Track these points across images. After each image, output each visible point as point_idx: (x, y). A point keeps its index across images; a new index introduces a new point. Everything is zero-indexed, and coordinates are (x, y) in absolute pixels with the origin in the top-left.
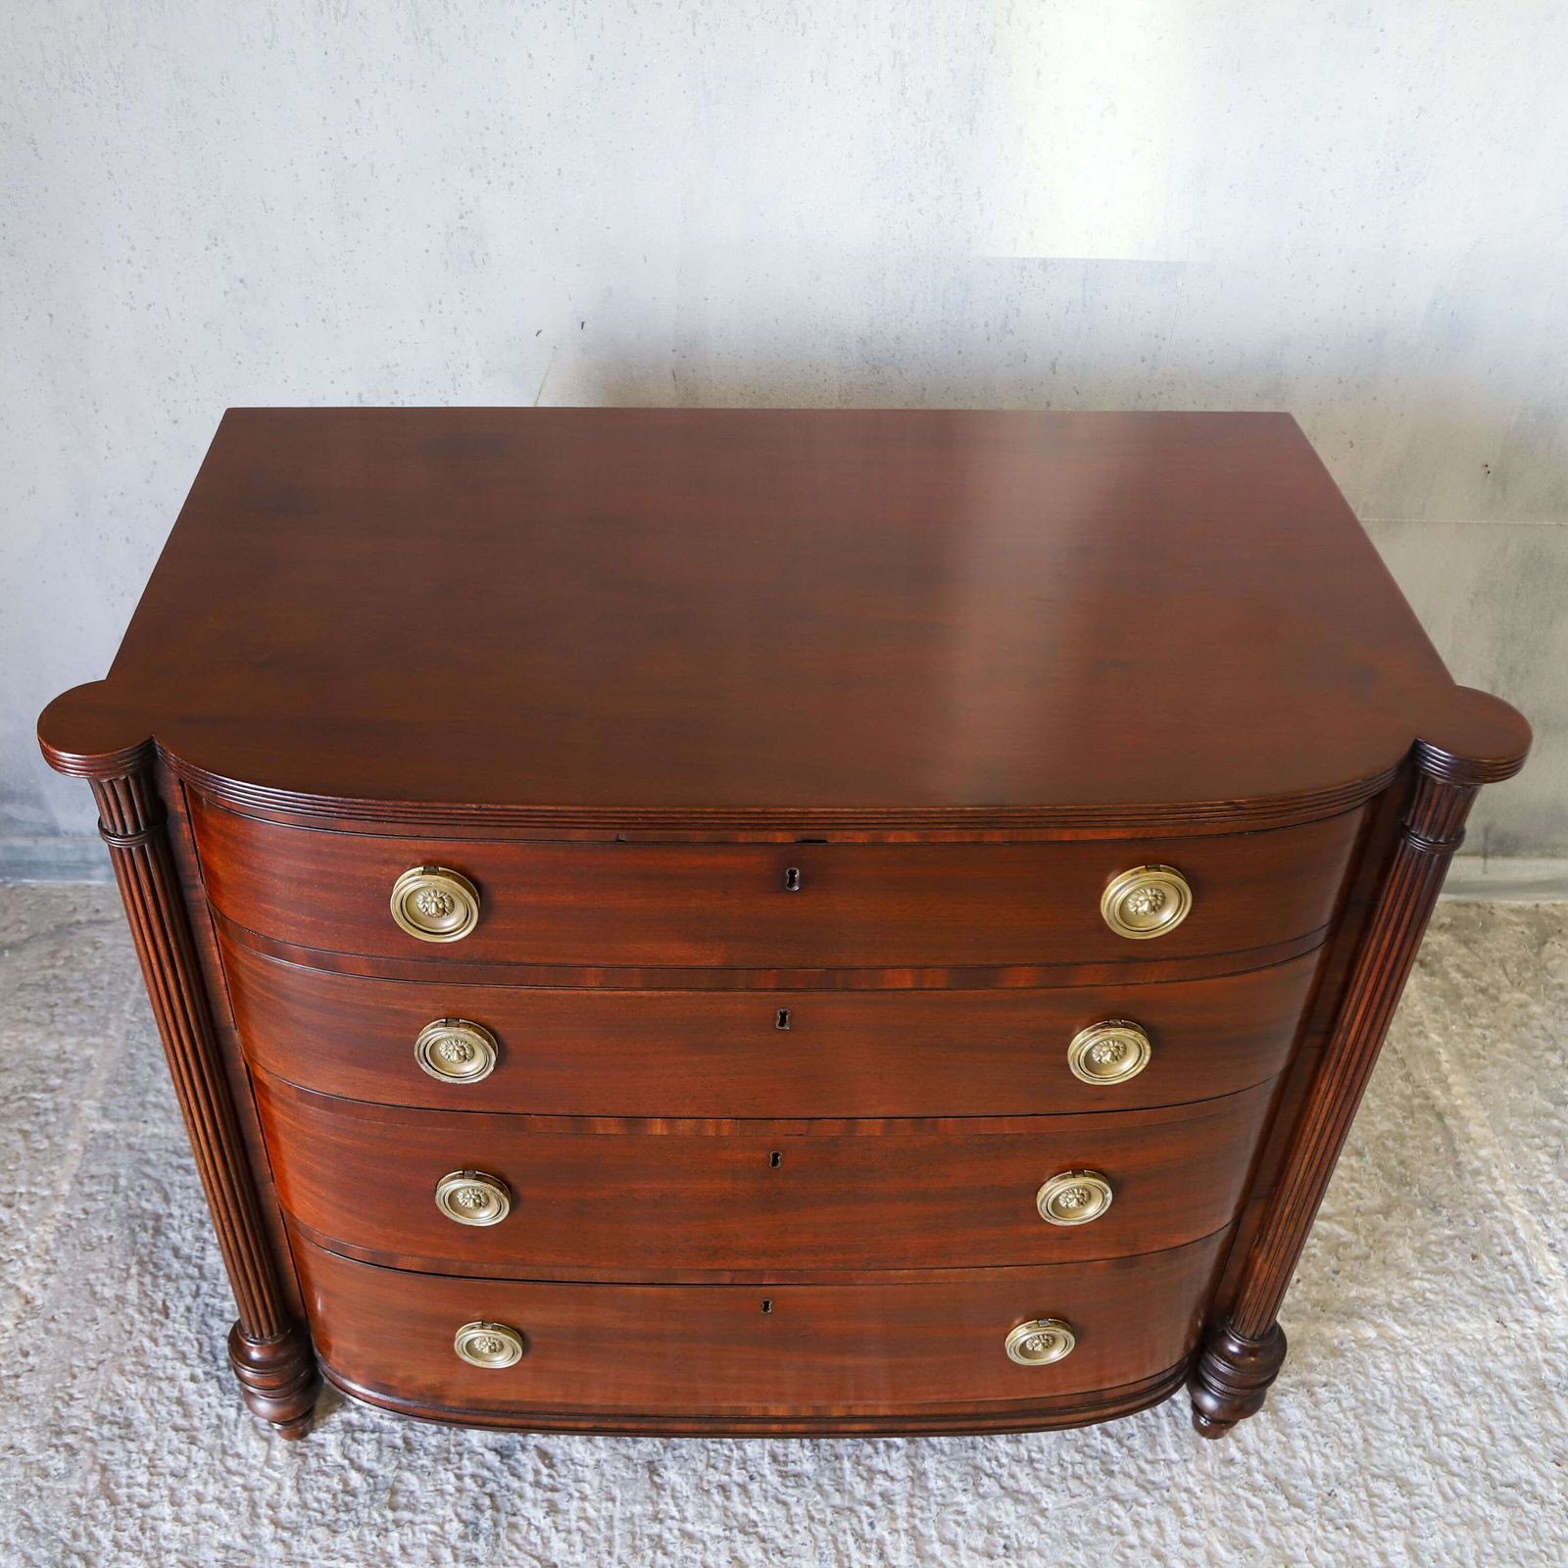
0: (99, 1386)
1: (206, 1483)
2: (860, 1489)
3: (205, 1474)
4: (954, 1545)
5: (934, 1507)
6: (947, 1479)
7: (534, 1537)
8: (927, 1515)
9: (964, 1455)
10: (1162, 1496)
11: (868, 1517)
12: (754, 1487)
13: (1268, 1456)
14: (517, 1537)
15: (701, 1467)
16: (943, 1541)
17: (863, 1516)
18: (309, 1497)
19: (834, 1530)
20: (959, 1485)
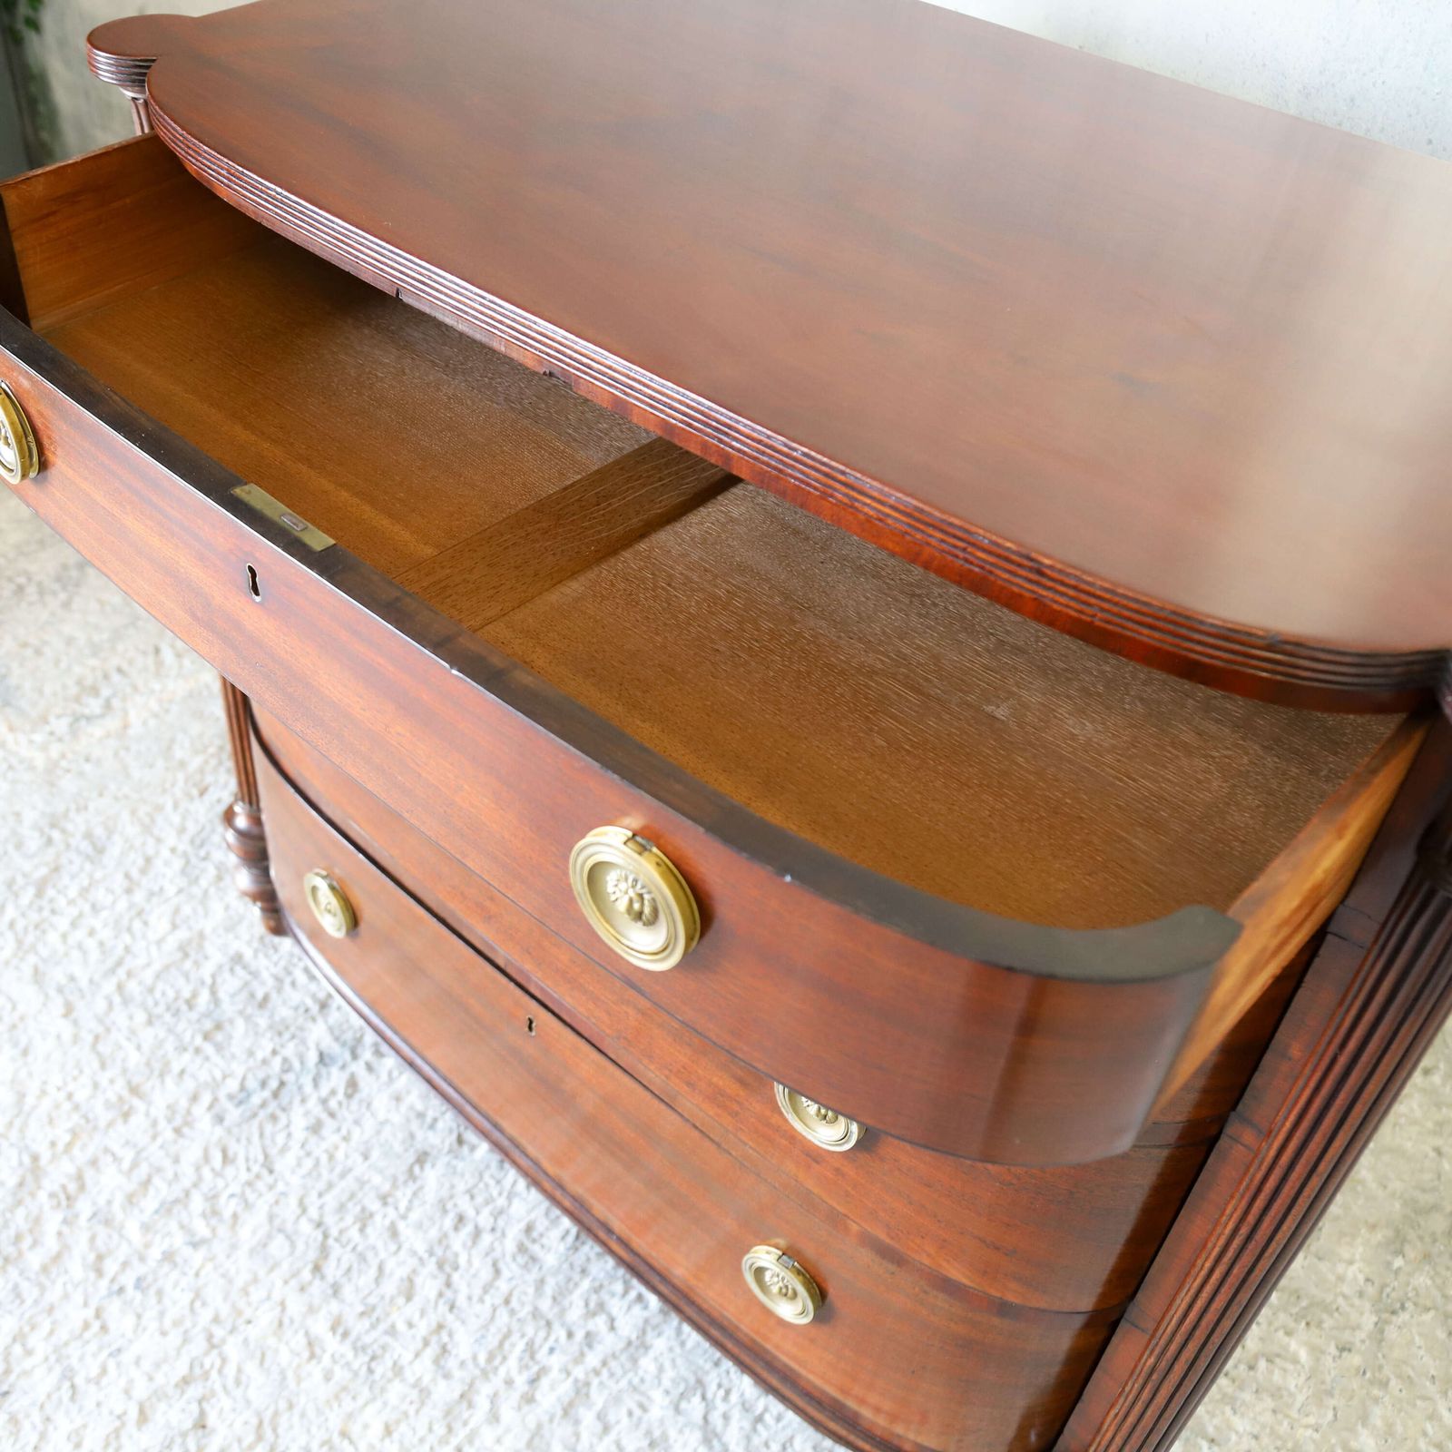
2: (575, 1313)
4: (606, 1429)
5: (623, 1383)
6: (661, 1369)
7: (281, 1139)
8: (611, 1383)
9: (701, 1362)
11: (557, 1341)
12: (487, 1239)
14: (269, 1128)
15: (461, 1187)
16: (601, 1417)
17: (552, 1338)
19: (515, 1326)
20: (666, 1383)
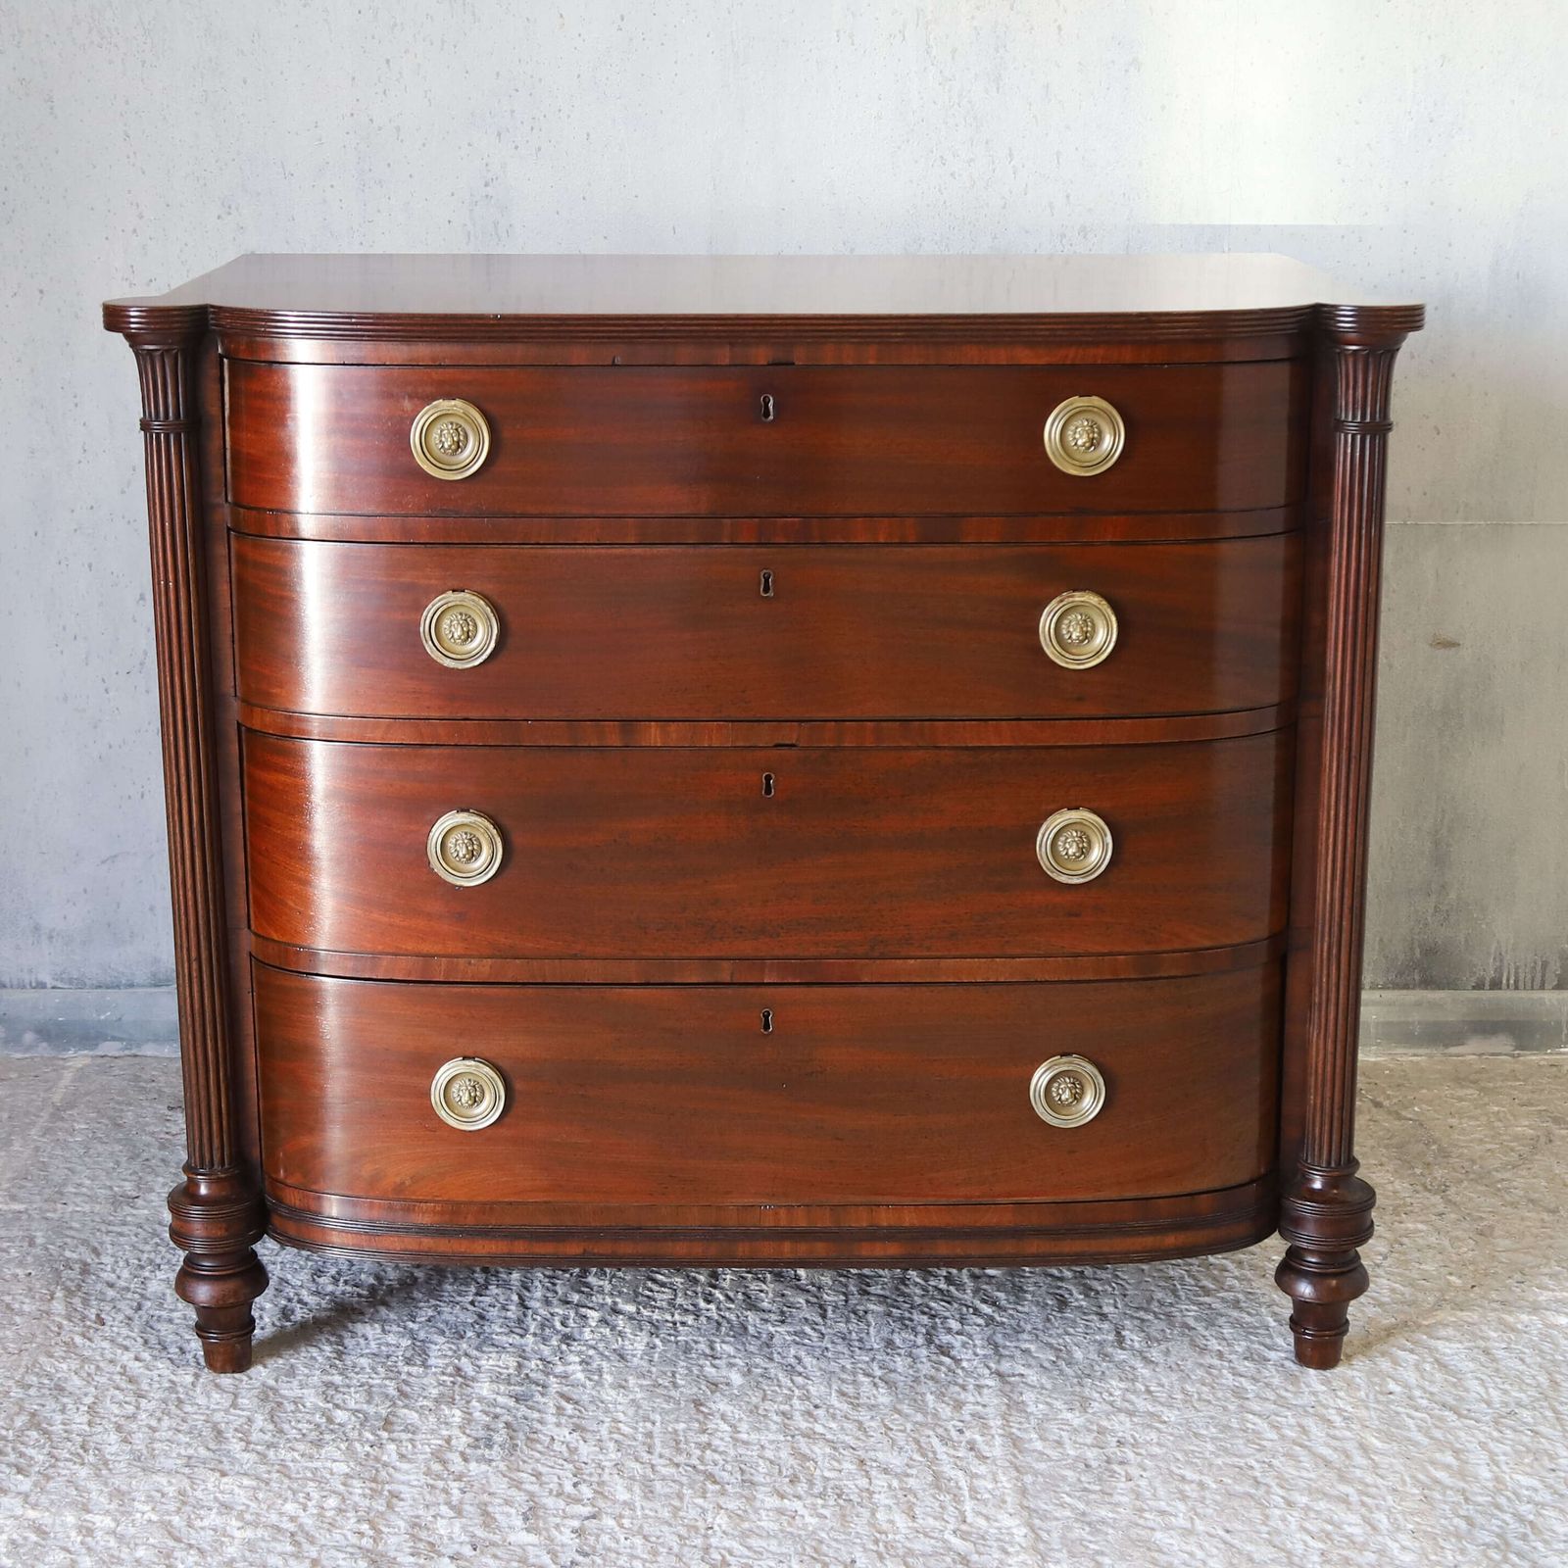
0: (24, 1363)
1: (159, 1420)
3: (158, 1414)
7: (559, 1446)
10: (1306, 1411)
13: (1434, 1390)
14: (538, 1446)
18: (286, 1427)
